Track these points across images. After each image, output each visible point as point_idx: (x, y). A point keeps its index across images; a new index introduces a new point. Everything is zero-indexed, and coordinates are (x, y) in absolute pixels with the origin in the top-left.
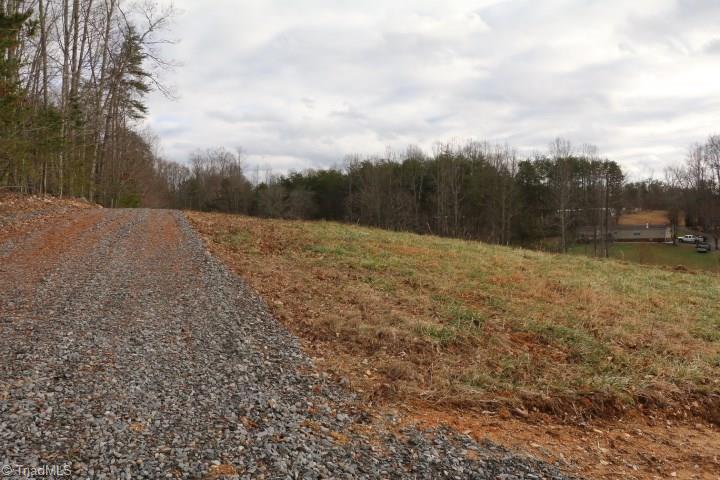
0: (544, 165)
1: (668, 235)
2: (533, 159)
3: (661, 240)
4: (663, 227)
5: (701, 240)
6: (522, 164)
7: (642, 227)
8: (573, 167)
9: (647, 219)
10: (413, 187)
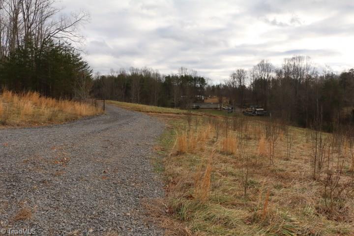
0: (175, 78)
1: (219, 107)
2: (171, 76)
3: (216, 109)
4: (217, 104)
5: (230, 108)
6: (166, 77)
7: (210, 104)
8: (187, 79)
9: (212, 100)
10: (123, 87)
